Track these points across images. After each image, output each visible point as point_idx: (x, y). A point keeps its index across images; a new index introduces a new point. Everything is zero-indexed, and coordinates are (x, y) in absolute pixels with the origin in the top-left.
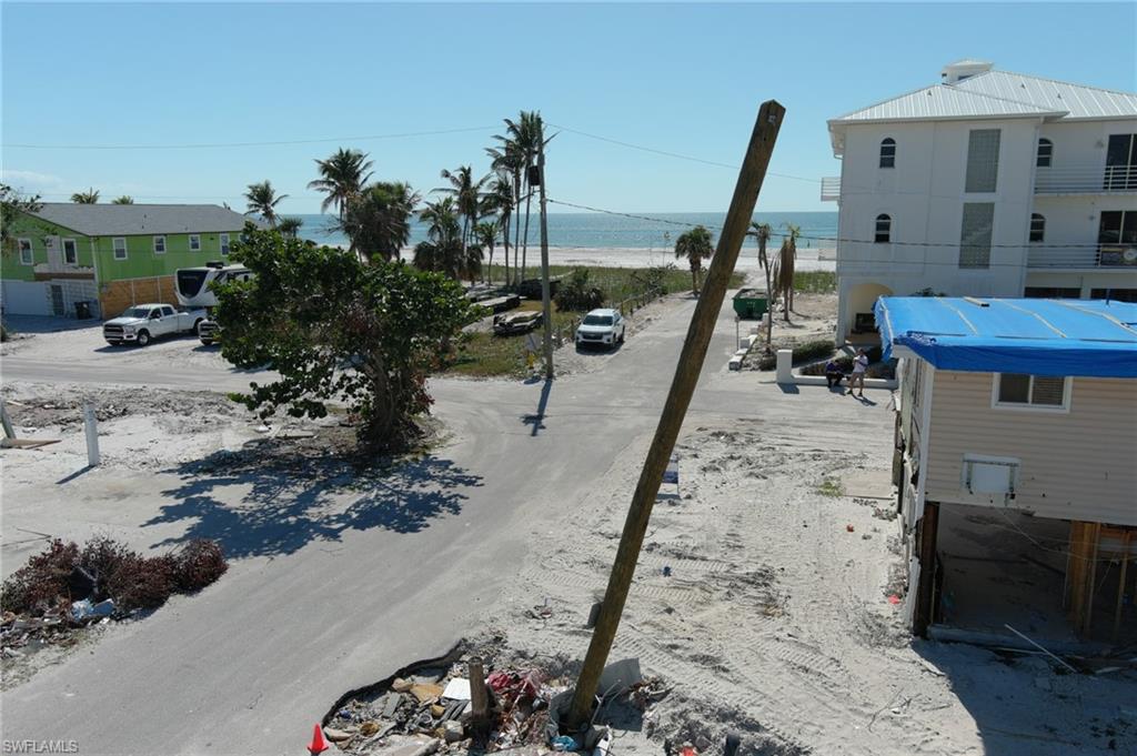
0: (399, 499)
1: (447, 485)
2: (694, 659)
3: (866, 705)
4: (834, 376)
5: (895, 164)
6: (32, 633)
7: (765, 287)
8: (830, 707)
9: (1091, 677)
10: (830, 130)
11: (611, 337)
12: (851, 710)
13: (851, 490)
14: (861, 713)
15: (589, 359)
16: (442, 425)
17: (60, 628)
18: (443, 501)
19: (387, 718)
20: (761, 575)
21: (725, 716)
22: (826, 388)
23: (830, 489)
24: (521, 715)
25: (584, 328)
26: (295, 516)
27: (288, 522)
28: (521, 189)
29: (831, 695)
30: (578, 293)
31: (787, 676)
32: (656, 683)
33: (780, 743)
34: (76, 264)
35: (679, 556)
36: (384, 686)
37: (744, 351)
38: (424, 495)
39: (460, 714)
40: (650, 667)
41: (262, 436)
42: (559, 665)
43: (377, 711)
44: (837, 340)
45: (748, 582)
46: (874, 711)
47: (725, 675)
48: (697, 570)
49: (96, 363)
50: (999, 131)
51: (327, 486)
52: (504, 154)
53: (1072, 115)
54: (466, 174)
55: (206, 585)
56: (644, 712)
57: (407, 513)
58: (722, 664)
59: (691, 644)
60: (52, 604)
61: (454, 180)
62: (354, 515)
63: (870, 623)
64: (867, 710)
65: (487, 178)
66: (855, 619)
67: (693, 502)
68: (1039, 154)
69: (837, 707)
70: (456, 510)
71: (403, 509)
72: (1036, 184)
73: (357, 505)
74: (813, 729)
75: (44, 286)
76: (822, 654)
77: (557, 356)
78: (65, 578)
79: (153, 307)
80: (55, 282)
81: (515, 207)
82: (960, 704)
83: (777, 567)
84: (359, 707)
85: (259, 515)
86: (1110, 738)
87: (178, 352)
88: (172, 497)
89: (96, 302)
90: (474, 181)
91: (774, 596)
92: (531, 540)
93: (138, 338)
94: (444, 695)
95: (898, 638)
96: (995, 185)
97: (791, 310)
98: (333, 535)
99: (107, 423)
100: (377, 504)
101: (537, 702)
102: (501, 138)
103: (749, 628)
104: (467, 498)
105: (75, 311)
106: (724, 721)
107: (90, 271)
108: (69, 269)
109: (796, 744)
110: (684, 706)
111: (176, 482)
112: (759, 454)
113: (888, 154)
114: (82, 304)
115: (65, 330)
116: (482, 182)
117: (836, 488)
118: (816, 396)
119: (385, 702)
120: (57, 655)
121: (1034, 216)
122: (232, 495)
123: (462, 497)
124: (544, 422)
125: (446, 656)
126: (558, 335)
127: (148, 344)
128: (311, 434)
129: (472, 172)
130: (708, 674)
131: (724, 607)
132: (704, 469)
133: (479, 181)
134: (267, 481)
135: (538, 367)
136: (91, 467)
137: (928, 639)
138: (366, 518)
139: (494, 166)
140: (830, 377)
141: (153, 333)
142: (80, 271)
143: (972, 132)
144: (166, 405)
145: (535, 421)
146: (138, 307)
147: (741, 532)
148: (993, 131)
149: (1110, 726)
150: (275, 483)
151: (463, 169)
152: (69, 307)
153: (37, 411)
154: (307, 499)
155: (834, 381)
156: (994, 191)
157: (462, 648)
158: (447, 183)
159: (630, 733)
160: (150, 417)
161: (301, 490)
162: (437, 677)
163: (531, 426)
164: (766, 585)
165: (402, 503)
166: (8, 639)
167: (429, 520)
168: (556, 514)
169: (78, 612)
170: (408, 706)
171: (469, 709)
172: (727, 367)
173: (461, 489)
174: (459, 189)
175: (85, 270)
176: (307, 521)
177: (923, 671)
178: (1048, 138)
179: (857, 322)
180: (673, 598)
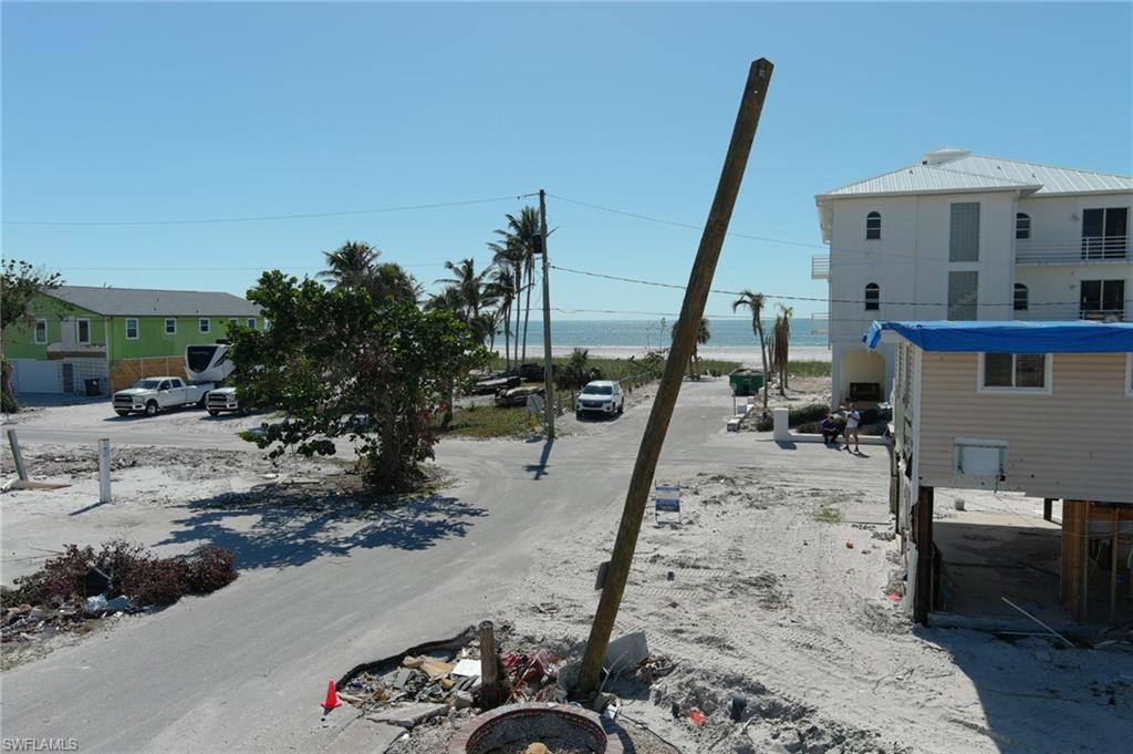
0: (405, 526)
1: (453, 515)
2: (699, 641)
3: (869, 673)
4: (831, 434)
5: (882, 235)
6: (48, 621)
7: (761, 367)
8: (834, 676)
9: (1090, 651)
10: (818, 205)
11: (611, 405)
12: (855, 678)
13: (848, 517)
14: (865, 680)
15: (589, 426)
16: (447, 473)
17: (75, 618)
18: (450, 528)
19: (397, 689)
20: (762, 578)
21: (730, 682)
22: (823, 445)
23: (829, 517)
24: (530, 690)
25: (584, 397)
26: (303, 538)
27: (297, 543)
28: (522, 281)
29: (835, 667)
30: (577, 373)
31: (791, 653)
32: (663, 661)
33: (785, 704)
34: (89, 343)
35: (682, 565)
36: (394, 662)
37: (742, 415)
38: (430, 523)
39: (470, 687)
40: (657, 646)
41: (270, 482)
42: (566, 647)
43: (388, 684)
44: (833, 406)
45: (751, 584)
46: (877, 678)
47: (731, 652)
48: (701, 576)
49: (105, 430)
50: (979, 204)
51: (335, 516)
52: (505, 247)
53: (1045, 190)
54: (469, 265)
55: (218, 588)
56: (651, 684)
57: (414, 536)
58: (728, 643)
59: (695, 629)
60: (67, 599)
61: (457, 270)
62: (362, 538)
63: (872, 612)
64: (870, 678)
65: (489, 270)
66: (857, 612)
67: (695, 527)
68: (1018, 227)
69: (841, 675)
70: (462, 533)
71: (411, 532)
72: (1017, 255)
73: (365, 530)
74: (819, 693)
75: (56, 365)
76: (825, 635)
77: (558, 423)
78: (80, 578)
79: (163, 379)
80: (67, 360)
81: (516, 296)
82: (962, 673)
83: (778, 574)
84: (371, 680)
85: (268, 538)
86: (1109, 696)
87: (186, 421)
88: (182, 525)
89: (105, 380)
90: (477, 273)
91: (777, 595)
92: (537, 554)
93: (147, 408)
94: (454, 672)
95: (899, 625)
96: (977, 255)
97: (786, 387)
98: (343, 552)
99: (118, 472)
100: (384, 529)
101: (545, 678)
102: (503, 233)
103: (753, 619)
104: (472, 525)
105: (84, 390)
106: (730, 687)
107: (102, 349)
108: (81, 347)
109: (802, 704)
110: (691, 675)
111: (187, 514)
112: (759, 492)
113: (874, 227)
114: (92, 380)
115: (75, 404)
116: (484, 274)
117: (834, 516)
118: (812, 452)
119: (396, 676)
120: (72, 639)
121: (1017, 286)
122: (242, 524)
123: (467, 524)
124: (546, 470)
125: (455, 640)
126: (559, 405)
127: (157, 414)
128: (317, 481)
129: (475, 263)
130: (714, 652)
131: (728, 603)
132: (705, 502)
133: (481, 272)
134: (276, 513)
135: (539, 429)
136: (102, 503)
137: (929, 627)
138: (373, 540)
139: (496, 259)
140: (826, 434)
141: (161, 404)
142: (93, 349)
143: (952, 205)
144: (174, 458)
145: (539, 470)
146: (149, 379)
147: (743, 549)
148: (973, 204)
149: (1109, 687)
150: (283, 515)
151: (466, 262)
152: (79, 384)
153: (48, 463)
154: (316, 526)
155: (830, 438)
156: (977, 260)
157: (471, 634)
158: (451, 275)
159: (637, 702)
160: (158, 468)
161: (309, 520)
162: (447, 658)
163: (534, 473)
164: (768, 587)
165: (408, 529)
166: (25, 626)
167: (435, 541)
168: (562, 536)
169: (93, 605)
170: (419, 680)
171: (479, 682)
172: (725, 429)
173: (465, 518)
174: (462, 280)
175: (97, 349)
176: (316, 542)
177: (925, 648)
178: (1026, 212)
179: (851, 391)
180: (677, 596)
